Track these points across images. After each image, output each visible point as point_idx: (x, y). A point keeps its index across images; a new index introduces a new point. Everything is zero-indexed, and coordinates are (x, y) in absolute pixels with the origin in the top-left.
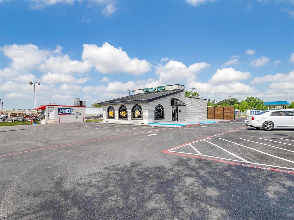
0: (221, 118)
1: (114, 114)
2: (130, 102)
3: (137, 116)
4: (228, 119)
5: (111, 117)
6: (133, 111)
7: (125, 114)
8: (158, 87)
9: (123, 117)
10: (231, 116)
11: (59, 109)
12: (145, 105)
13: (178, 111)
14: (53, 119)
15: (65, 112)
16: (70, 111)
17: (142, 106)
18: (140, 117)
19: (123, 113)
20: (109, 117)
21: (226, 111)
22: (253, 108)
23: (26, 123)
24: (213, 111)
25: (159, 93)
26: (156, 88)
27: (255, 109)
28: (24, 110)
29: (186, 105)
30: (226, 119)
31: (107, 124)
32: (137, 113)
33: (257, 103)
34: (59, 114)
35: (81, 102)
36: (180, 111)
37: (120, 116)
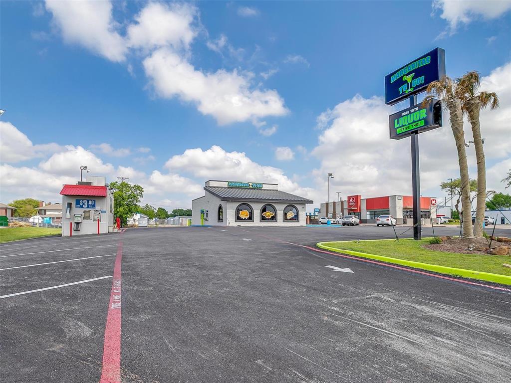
2: (282, 202)
3: (290, 218)
5: (245, 219)
7: (271, 216)
9: (268, 219)
37: (263, 219)
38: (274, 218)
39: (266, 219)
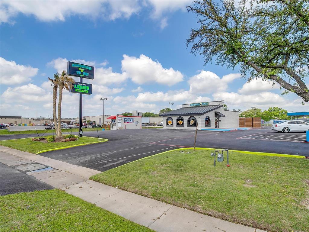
0: (250, 127)
1: (173, 123)
2: (186, 115)
3: (192, 124)
4: (256, 127)
5: (170, 125)
6: (189, 121)
7: (182, 123)
8: (203, 103)
9: (181, 125)
10: (258, 124)
11: (125, 119)
12: (199, 116)
13: (219, 121)
14: (121, 126)
15: (128, 121)
16: (132, 120)
17: (197, 117)
18: (195, 125)
19: (180, 122)
20: (167, 124)
21: (254, 121)
22: (276, 118)
23: (88, 129)
24: (243, 121)
25: (203, 107)
26: (201, 104)
27: (279, 119)
28: (70, 118)
29: (225, 116)
30: (254, 127)
31: (166, 130)
32: (192, 122)
33: (280, 113)
34: (125, 123)
35: (138, 113)
36: (220, 121)
37: (178, 125)
38: (183, 125)
39: (179, 125)
